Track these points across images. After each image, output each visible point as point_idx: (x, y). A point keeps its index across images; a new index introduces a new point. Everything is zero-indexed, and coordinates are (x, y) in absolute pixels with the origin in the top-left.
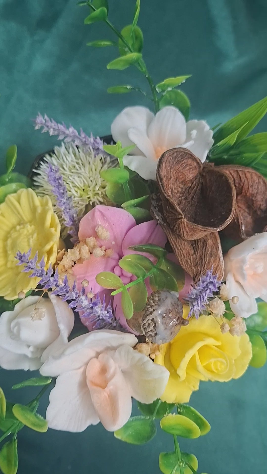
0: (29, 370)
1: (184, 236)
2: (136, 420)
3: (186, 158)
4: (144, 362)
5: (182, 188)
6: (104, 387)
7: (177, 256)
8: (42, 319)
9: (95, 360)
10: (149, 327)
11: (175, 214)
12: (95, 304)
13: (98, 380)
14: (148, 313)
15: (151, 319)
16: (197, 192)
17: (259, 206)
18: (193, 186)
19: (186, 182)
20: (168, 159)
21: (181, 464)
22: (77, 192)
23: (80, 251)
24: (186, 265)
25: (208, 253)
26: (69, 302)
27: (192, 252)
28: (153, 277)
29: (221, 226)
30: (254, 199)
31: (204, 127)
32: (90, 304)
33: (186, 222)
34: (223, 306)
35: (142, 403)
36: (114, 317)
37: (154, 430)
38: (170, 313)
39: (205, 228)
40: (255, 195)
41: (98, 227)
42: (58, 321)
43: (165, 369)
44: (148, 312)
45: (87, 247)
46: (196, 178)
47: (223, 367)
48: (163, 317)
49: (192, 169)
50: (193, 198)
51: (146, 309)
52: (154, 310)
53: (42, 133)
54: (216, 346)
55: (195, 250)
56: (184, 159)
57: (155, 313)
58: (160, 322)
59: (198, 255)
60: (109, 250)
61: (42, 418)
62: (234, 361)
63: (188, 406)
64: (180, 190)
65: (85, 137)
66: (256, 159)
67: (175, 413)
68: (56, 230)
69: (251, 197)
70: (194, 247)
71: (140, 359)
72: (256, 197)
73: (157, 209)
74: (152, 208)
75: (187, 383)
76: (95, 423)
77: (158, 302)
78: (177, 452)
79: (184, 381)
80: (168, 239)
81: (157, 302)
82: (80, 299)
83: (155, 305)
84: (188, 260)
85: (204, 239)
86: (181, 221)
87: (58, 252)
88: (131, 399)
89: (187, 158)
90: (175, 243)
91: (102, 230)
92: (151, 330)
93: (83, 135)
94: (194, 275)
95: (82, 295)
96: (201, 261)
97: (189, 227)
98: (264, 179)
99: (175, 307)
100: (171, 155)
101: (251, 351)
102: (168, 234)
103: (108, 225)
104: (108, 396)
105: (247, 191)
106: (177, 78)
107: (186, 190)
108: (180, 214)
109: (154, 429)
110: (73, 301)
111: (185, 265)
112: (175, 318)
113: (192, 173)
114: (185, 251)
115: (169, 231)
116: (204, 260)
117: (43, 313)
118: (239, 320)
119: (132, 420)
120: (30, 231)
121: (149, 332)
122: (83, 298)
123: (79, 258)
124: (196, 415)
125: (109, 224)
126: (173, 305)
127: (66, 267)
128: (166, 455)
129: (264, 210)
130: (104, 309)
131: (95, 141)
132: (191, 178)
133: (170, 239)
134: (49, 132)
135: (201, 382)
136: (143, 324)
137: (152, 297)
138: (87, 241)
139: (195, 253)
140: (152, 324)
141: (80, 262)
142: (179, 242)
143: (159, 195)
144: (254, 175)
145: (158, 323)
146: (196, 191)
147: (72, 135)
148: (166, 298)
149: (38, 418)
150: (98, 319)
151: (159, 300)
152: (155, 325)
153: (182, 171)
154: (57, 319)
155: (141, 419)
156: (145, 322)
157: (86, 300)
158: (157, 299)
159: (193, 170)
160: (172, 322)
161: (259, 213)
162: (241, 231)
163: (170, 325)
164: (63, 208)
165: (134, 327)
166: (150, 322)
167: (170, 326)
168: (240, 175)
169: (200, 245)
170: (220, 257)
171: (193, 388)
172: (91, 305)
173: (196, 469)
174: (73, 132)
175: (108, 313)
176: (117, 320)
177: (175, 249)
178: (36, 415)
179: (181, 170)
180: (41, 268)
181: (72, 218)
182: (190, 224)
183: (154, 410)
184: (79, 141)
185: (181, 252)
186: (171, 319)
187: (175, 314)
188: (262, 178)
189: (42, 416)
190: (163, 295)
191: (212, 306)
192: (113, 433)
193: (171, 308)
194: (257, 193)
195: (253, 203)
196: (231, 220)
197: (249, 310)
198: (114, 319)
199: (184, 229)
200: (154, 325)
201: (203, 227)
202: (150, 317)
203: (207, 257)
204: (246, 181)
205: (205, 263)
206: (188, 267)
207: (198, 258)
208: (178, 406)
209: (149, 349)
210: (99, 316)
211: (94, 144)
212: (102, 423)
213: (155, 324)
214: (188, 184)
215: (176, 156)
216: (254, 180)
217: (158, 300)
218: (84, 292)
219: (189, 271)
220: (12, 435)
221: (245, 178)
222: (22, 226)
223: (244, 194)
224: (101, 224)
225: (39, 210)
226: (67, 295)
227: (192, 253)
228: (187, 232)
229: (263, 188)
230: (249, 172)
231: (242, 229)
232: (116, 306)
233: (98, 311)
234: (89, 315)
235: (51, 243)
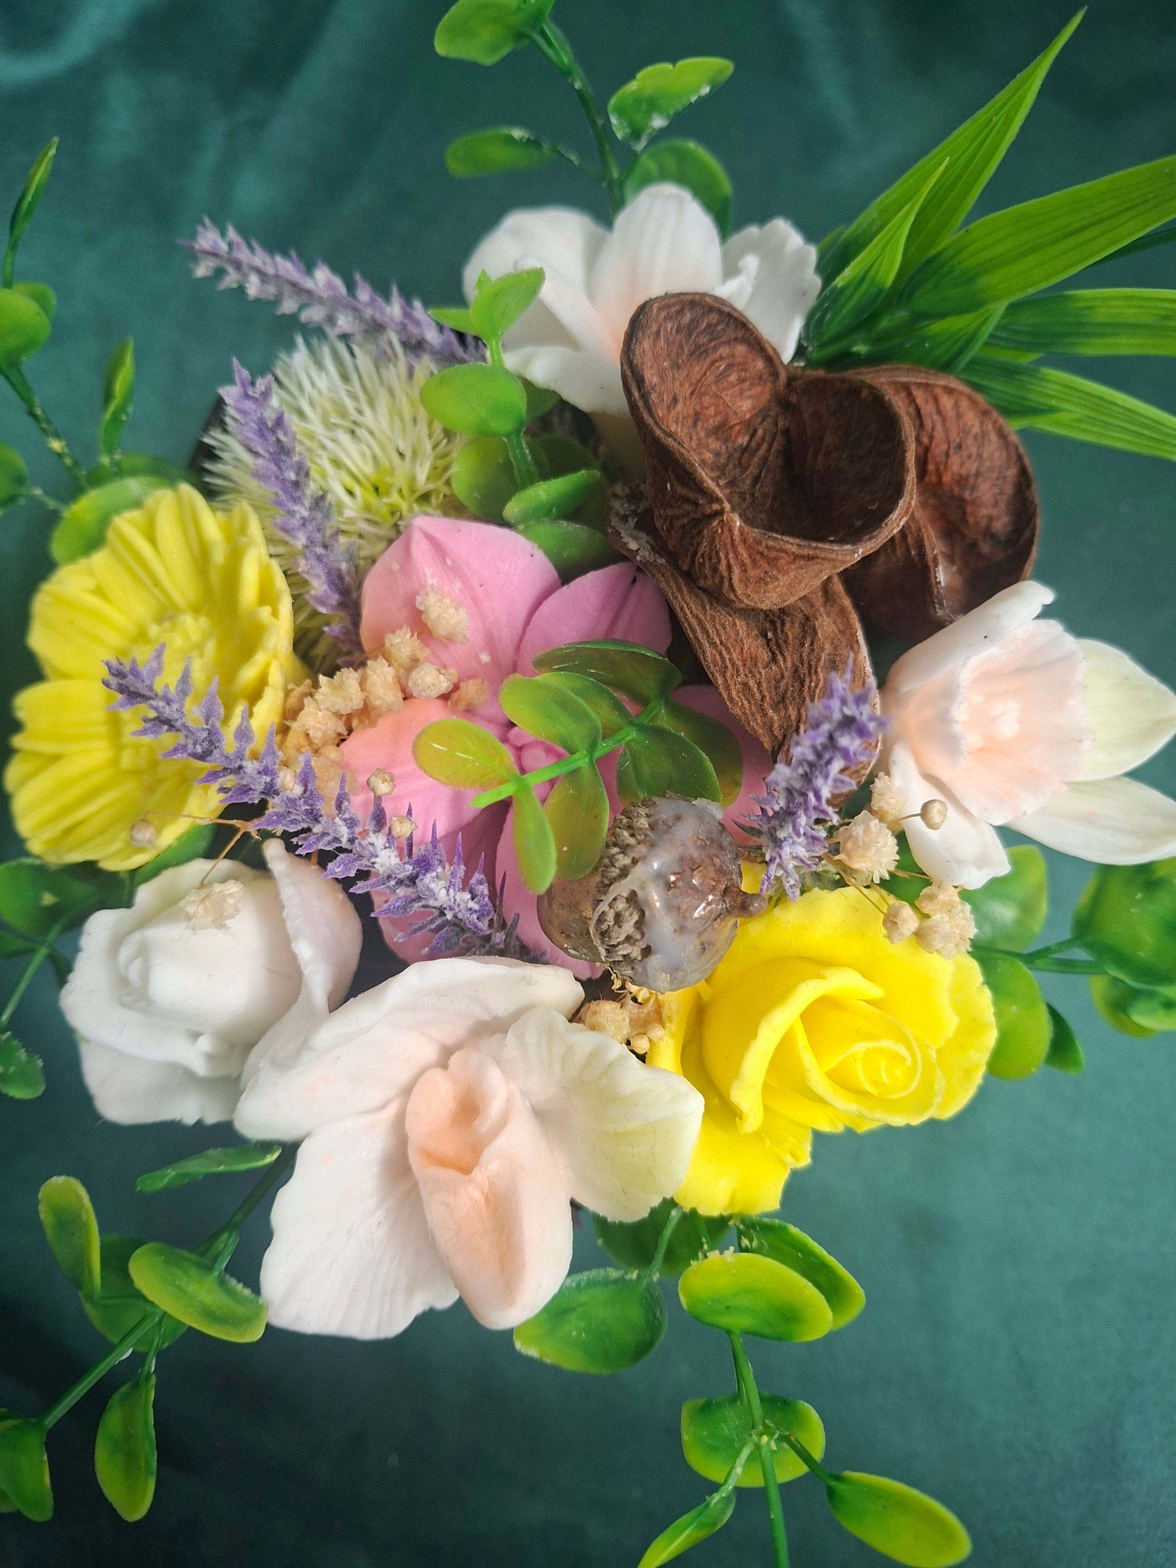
0: (199, 1123)
1: (731, 586)
2: (592, 1284)
3: (725, 339)
4: (611, 1065)
5: (717, 454)
6: (466, 1170)
7: (709, 668)
8: (228, 922)
9: (437, 1075)
10: (620, 927)
11: (696, 504)
12: (424, 865)
13: (448, 1147)
14: (614, 875)
15: (625, 894)
16: (769, 463)
17: (983, 523)
18: (753, 444)
19: (731, 428)
20: (662, 328)
21: (765, 1439)
22: (351, 493)
23: (362, 683)
24: (743, 705)
25: (823, 656)
26: (324, 859)
27: (764, 655)
28: (631, 767)
29: (870, 539)
30: (967, 495)
31: (783, 243)
32: (405, 864)
33: (738, 524)
34: (890, 844)
35: (609, 1220)
36: (499, 915)
37: (658, 1320)
38: (694, 870)
39: (810, 547)
40: (971, 480)
41: (427, 595)
42: (291, 931)
43: (685, 1086)
44: (613, 869)
45: (389, 666)
46: (763, 414)
47: (898, 1072)
48: (669, 886)
49: (748, 383)
50: (756, 479)
51: (606, 861)
52: (635, 862)
53: (221, 292)
54: (868, 1002)
55: (775, 648)
56: (719, 341)
57: (639, 871)
58: (658, 904)
59: (786, 668)
60: (471, 682)
61: (247, 1292)
62: (934, 1055)
63: (777, 1221)
64: (708, 456)
65: (372, 302)
66: (971, 339)
67: (732, 1249)
68: (275, 614)
69: (956, 490)
70: (768, 641)
71: (596, 1054)
72: (974, 488)
73: (632, 522)
74: (615, 522)
75: (768, 1142)
76: (444, 1301)
77: (649, 832)
78: (745, 1397)
79: (758, 1135)
80: (673, 616)
81: (644, 834)
82: (364, 843)
83: (639, 843)
84: (752, 683)
85: (804, 615)
86: (718, 523)
87: (287, 693)
88: (569, 1209)
89: (729, 342)
90: (700, 622)
91: (438, 604)
92: (628, 939)
93: (364, 294)
94: (776, 738)
95: (375, 832)
96: (797, 687)
97: (749, 548)
98: (1001, 420)
99: (713, 851)
100: (672, 317)
101: (993, 1020)
102: (673, 594)
103: (460, 590)
104: (483, 1201)
105: (942, 467)
106: (681, 63)
107: (730, 456)
108: (713, 498)
109: (658, 1314)
110: (342, 856)
111: (740, 704)
112: (713, 890)
113: (751, 397)
114: (738, 650)
115: (677, 583)
116: (807, 681)
117: (231, 901)
118: (949, 895)
119: (574, 1284)
120: (195, 637)
121: (621, 946)
122: (378, 840)
123: (361, 706)
124: (809, 1254)
125: (463, 582)
126: (706, 844)
127: (316, 735)
128: (706, 1409)
129: (1002, 539)
130: (458, 882)
131: (407, 314)
132: (748, 416)
133: (682, 608)
134: (246, 287)
135: (820, 1139)
136: (596, 916)
137: (625, 820)
138: (387, 644)
139: (774, 659)
140: (631, 915)
141: (367, 722)
142: (713, 619)
143: (638, 486)
144: (964, 403)
145: (652, 909)
146: (765, 459)
147: (325, 294)
148: (678, 818)
149: (230, 1292)
150: (439, 921)
151: (652, 827)
152: (640, 917)
153: (714, 388)
154: (288, 925)
155: (607, 1282)
156: (603, 907)
157: (389, 847)
158: (643, 823)
159: (751, 385)
160: (703, 905)
161: (985, 548)
162: (935, 591)
163: (696, 915)
164: (301, 540)
165: (568, 937)
166: (621, 905)
167: (696, 918)
168: (920, 401)
169: (792, 631)
170: (865, 673)
171: (789, 1159)
172: (409, 869)
173: (818, 1452)
174: (330, 286)
175: (473, 899)
176: (509, 923)
177: (701, 645)
178: (222, 1283)
179: (709, 385)
180: (207, 721)
181: (336, 580)
182: (754, 533)
183: (656, 1247)
184: (351, 319)
185: (724, 653)
186: (700, 894)
187: (714, 875)
188: (994, 419)
189: (246, 1285)
190: (666, 809)
191: (849, 845)
192: (507, 1335)
193: (696, 854)
194: (977, 475)
195: (964, 513)
196: (902, 518)
197: (981, 862)
198: (498, 923)
199: (731, 555)
200: (636, 917)
201: (802, 543)
202: (622, 889)
203: (819, 670)
204: (939, 428)
205: (814, 691)
206: (751, 709)
207: (786, 674)
208: (741, 1227)
209: (624, 1020)
210: (442, 914)
211: (404, 327)
212: (467, 1302)
213: (642, 914)
214: (736, 437)
215: (692, 327)
216: (965, 424)
217: (647, 826)
218: (379, 819)
219: (757, 726)
220: (138, 1358)
221: (935, 417)
222: (167, 625)
223: (934, 479)
224: (435, 584)
225: (219, 556)
226: (317, 829)
227: (763, 659)
228: (743, 565)
229: (997, 454)
230: (949, 391)
231: (938, 580)
232: (505, 875)
233: (436, 891)
234: (404, 908)
235: (260, 658)
